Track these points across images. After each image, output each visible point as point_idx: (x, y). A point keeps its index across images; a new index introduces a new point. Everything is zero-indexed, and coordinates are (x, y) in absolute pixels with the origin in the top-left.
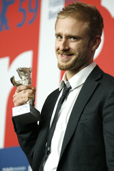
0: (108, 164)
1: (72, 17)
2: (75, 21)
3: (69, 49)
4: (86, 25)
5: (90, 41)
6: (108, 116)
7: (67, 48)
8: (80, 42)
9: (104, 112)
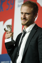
0: (40, 60)
1: (27, 6)
2: (28, 8)
3: (26, 18)
4: (32, 9)
5: (33, 15)
6: (40, 42)
7: (25, 17)
8: (30, 15)
9: (39, 41)
